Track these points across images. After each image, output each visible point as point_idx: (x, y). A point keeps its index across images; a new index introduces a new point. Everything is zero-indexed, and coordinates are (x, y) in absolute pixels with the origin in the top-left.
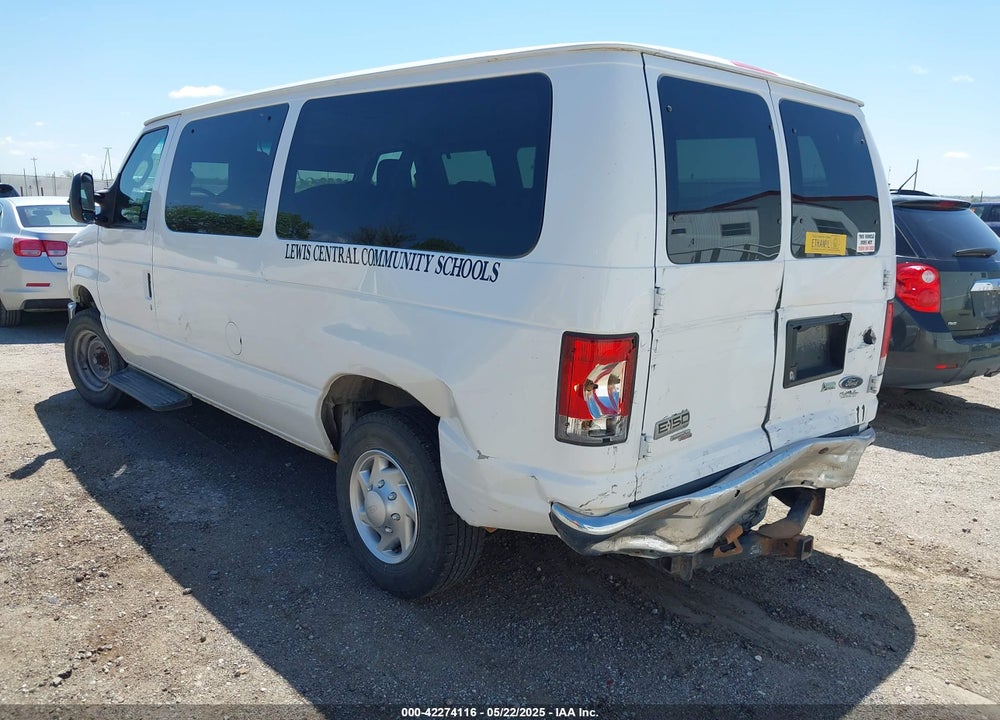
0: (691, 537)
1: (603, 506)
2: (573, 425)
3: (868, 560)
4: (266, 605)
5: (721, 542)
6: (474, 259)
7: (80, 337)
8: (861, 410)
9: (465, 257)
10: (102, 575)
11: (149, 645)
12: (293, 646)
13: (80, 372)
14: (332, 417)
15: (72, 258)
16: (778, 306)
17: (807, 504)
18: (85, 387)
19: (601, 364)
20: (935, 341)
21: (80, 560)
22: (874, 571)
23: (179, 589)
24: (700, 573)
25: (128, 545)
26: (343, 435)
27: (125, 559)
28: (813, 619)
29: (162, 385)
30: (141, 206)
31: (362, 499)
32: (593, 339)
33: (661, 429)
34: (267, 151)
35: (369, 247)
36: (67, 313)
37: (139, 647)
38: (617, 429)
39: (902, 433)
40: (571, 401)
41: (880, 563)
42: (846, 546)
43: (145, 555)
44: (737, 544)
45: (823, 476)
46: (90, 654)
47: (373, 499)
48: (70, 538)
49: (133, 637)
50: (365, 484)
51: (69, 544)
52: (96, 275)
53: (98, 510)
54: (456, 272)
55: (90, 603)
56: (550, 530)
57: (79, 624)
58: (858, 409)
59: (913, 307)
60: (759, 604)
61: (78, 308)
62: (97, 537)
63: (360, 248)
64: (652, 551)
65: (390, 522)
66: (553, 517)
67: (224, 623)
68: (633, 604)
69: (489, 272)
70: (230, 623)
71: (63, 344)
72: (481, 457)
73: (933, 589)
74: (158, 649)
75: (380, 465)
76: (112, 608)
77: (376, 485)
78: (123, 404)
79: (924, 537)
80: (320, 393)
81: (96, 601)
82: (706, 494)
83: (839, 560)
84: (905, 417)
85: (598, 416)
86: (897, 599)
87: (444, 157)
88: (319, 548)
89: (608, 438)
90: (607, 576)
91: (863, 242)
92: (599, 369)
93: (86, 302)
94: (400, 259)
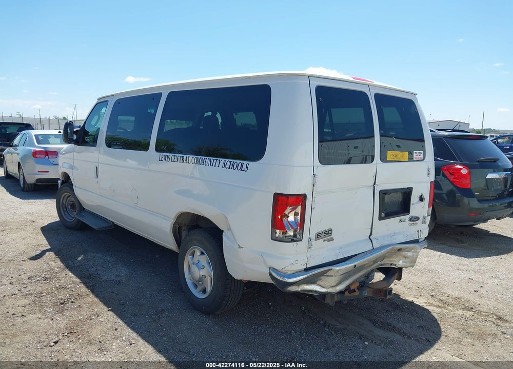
0: (333, 285)
1: (291, 269)
2: (278, 233)
3: (426, 303)
4: (145, 316)
5: (348, 288)
6: (238, 162)
7: (63, 196)
8: (420, 232)
9: (235, 161)
10: (72, 302)
11: (92, 331)
12: (156, 333)
13: (62, 212)
14: (177, 232)
15: (61, 159)
16: (375, 184)
17: (393, 275)
18: (64, 219)
19: (290, 207)
20: (469, 203)
21: (62, 295)
22: (427, 308)
23: (106, 309)
24: (339, 303)
25: (83, 289)
26: (182, 240)
27: (83, 295)
28: (394, 327)
29: (101, 219)
30: (94, 136)
31: (189, 268)
32: (287, 196)
33: (318, 236)
34: (153, 111)
35: (195, 156)
36: (57, 185)
37: (88, 332)
38: (298, 236)
39: (454, 247)
40: (277, 223)
41: (431, 304)
42: (416, 297)
43: (91, 294)
44: (356, 290)
45: (401, 262)
46: (66, 334)
47: (194, 269)
48: (57, 286)
49: (85, 328)
50: (191, 262)
51: (57, 289)
52: (72, 167)
53: (70, 274)
54: (231, 168)
55: (66, 313)
56: (270, 281)
57: (62, 322)
58: (418, 231)
59: (458, 186)
60: (370, 321)
61: (63, 183)
62: (70, 286)
63: (191, 157)
64: (315, 291)
65: (201, 279)
66: (270, 274)
67: (126, 323)
68: (312, 319)
69: (244, 167)
70: (129, 323)
71: (55, 200)
72: (240, 247)
73: (454, 316)
74: (96, 333)
75: (198, 253)
76: (77, 316)
77: (196, 262)
78: (82, 227)
79: (455, 294)
80: (172, 220)
81: (69, 313)
82: (340, 266)
83: (412, 303)
84: (458, 239)
85: (289, 229)
86: (436, 320)
87: (234, 114)
88: (170, 293)
89: (294, 239)
90: (301, 307)
91: (416, 155)
92: (289, 209)
93: (67, 179)
94: (208, 162)
